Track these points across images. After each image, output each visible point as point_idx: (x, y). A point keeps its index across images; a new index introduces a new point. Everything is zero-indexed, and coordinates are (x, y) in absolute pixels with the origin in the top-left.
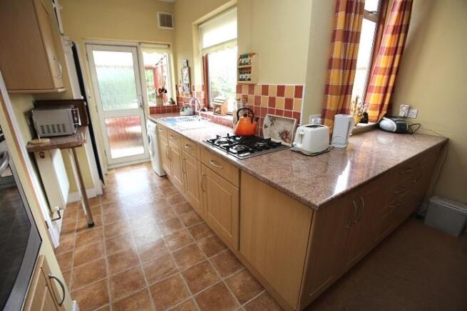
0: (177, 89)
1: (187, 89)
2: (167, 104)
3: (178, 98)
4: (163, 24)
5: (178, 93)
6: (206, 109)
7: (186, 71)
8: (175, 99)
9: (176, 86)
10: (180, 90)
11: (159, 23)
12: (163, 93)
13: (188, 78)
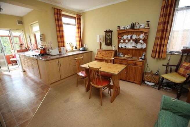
0: (27, 44)
1: (30, 43)
2: (24, 49)
3: (28, 47)
4: (19, 23)
5: (28, 45)
6: (37, 49)
7: (29, 38)
8: (27, 47)
9: (27, 43)
10: (28, 44)
11: (17, 23)
12: (22, 45)
13: (30, 40)
